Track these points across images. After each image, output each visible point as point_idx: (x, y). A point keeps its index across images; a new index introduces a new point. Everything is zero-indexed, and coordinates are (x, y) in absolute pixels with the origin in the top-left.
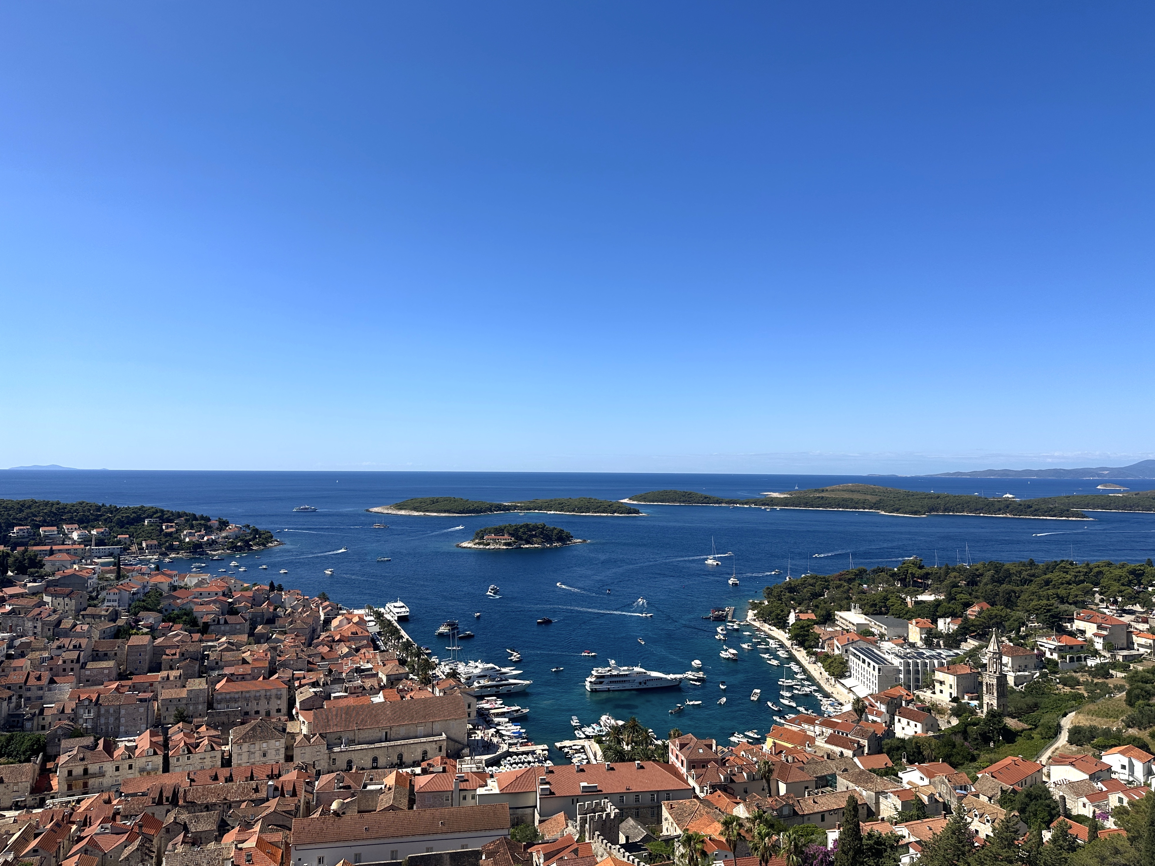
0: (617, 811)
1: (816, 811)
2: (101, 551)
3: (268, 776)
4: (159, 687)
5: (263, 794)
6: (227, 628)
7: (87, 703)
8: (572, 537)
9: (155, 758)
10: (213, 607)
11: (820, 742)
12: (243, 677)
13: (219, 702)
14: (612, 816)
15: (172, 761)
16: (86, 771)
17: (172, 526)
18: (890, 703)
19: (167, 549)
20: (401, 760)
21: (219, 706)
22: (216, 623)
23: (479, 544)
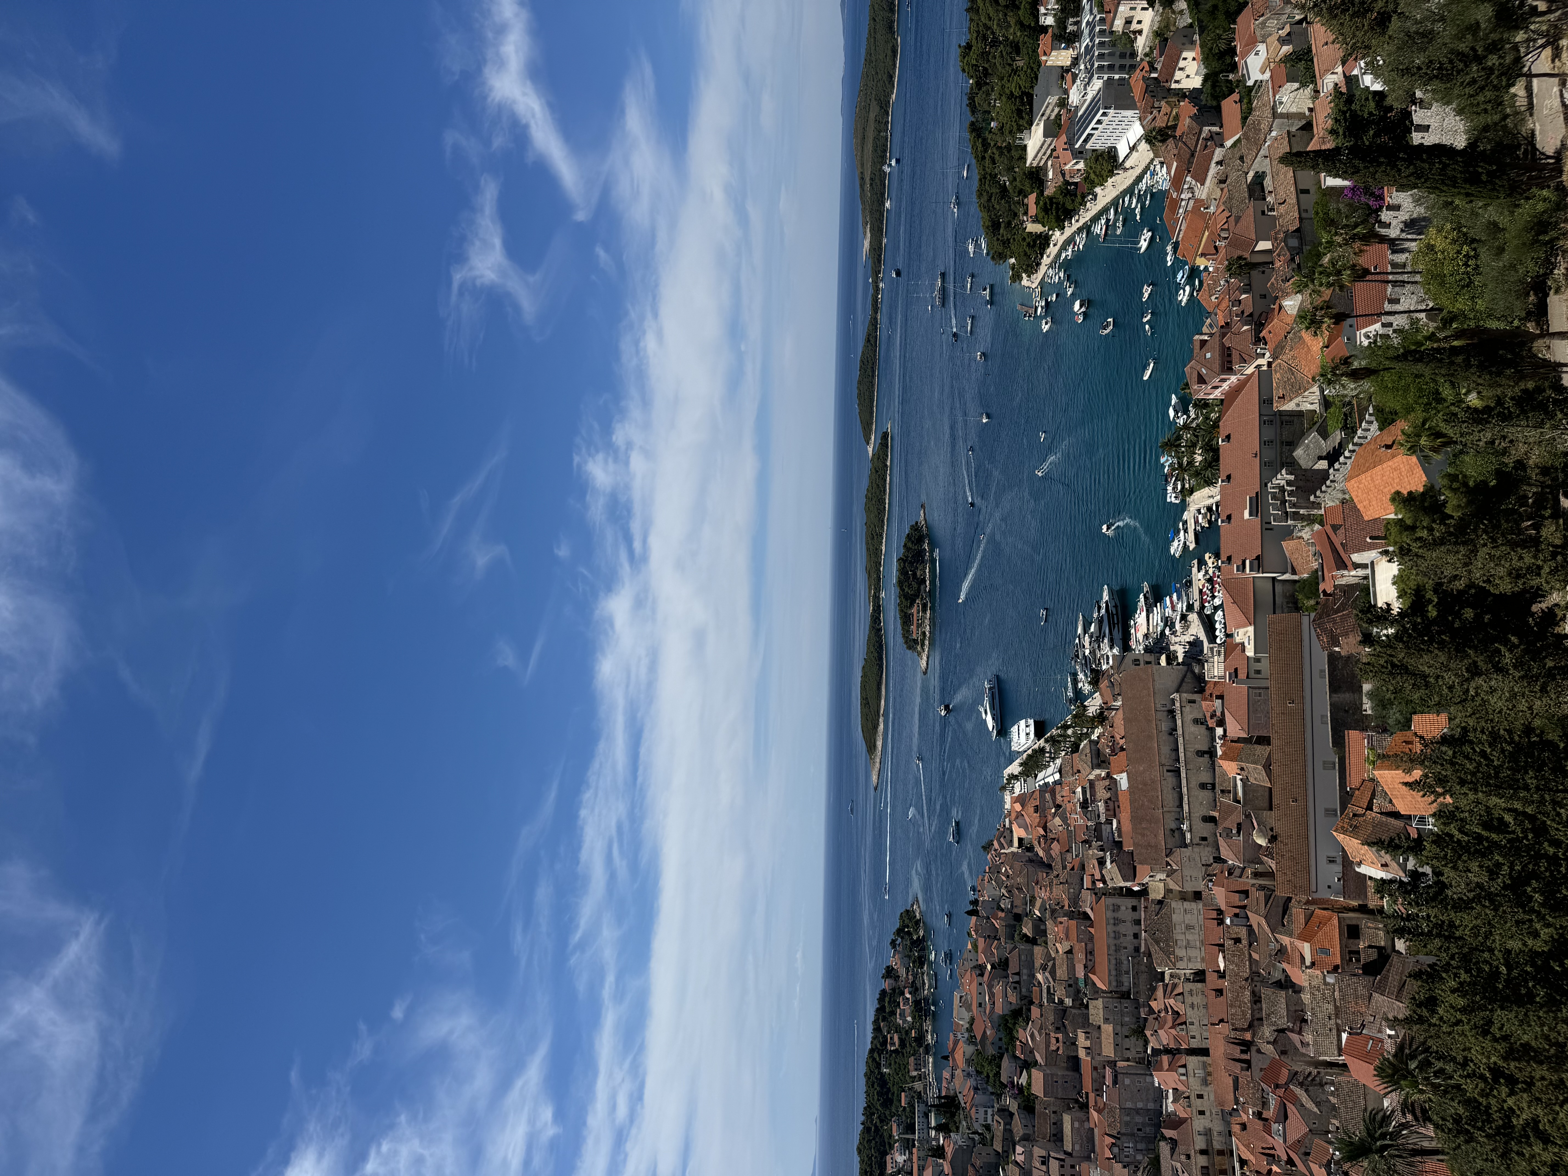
0: (1284, 472)
1: (1294, 201)
2: (921, 1127)
3: (1219, 924)
4: (1098, 1058)
5: (1243, 933)
6: (1025, 971)
7: (1116, 1150)
8: (917, 523)
9: (1190, 1067)
10: (998, 989)
11: (1202, 192)
12: (1090, 953)
13: (1120, 983)
14: (1292, 477)
15: (1194, 1044)
16: (1203, 1152)
17: (891, 1038)
18: (1152, 94)
19: (920, 1045)
20: (1205, 752)
21: (1126, 984)
22: (1017, 985)
23: (923, 645)
